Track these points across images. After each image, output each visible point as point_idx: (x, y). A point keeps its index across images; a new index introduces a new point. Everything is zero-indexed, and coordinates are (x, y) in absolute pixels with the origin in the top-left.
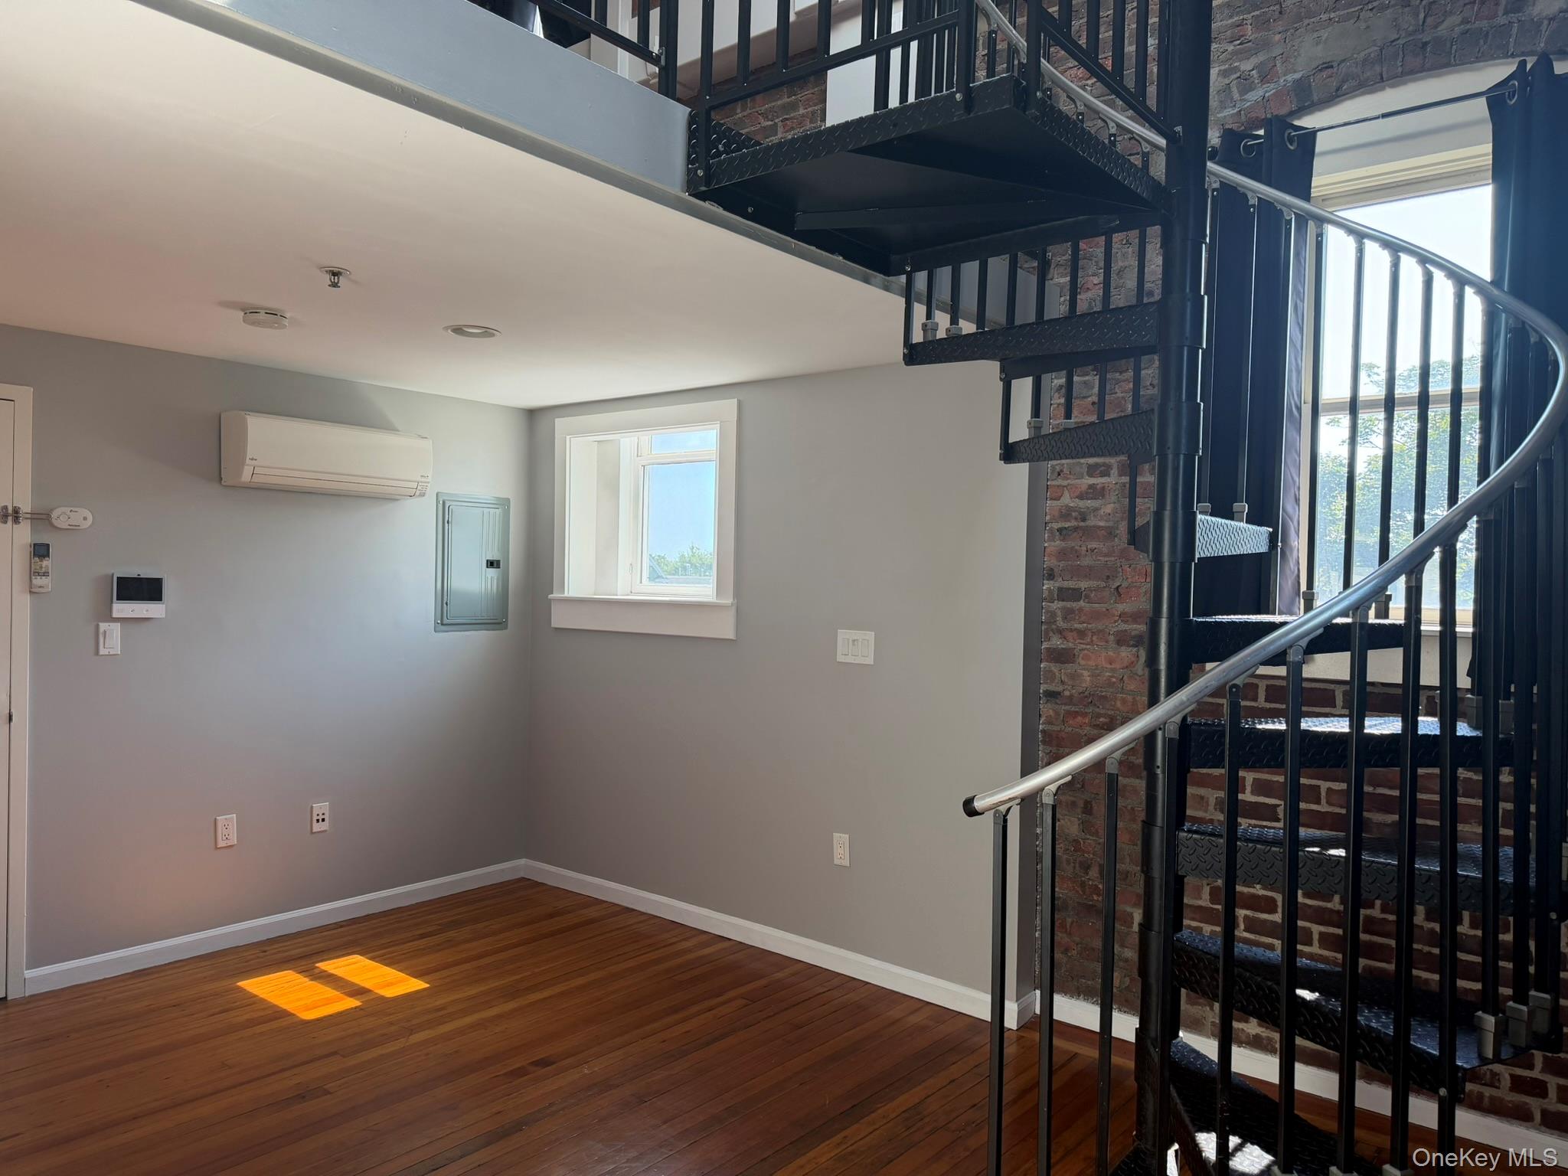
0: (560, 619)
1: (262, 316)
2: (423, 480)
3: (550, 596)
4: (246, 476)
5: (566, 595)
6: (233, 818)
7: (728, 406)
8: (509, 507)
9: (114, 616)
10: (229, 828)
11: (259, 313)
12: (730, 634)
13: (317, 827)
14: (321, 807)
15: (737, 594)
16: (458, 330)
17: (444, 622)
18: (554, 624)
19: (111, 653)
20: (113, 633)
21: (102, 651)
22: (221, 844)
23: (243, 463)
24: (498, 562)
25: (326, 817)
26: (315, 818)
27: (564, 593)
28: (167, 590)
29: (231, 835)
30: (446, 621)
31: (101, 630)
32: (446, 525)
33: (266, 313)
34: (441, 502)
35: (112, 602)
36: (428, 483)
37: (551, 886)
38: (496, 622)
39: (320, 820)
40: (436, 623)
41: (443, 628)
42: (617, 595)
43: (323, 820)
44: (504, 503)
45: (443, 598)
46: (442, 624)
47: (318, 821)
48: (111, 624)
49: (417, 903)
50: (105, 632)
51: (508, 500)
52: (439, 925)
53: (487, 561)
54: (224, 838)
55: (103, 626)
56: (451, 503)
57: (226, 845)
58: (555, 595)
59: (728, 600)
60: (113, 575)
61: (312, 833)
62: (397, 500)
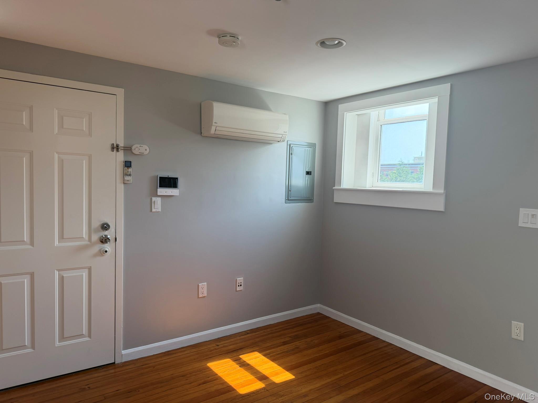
0: (338, 198)
1: (228, 38)
2: (285, 134)
3: (334, 188)
4: (213, 131)
5: (342, 187)
6: (205, 284)
7: (446, 88)
8: (315, 147)
9: (158, 194)
10: (204, 288)
11: (227, 36)
12: (442, 208)
13: (238, 289)
14: (240, 280)
15: (447, 187)
16: (323, 43)
17: (289, 199)
18: (336, 200)
19: (157, 211)
20: (158, 201)
21: (154, 210)
22: (200, 296)
23: (212, 125)
24: (311, 172)
25: (242, 284)
26: (238, 284)
27: (341, 187)
28: (180, 183)
29: (204, 292)
30: (290, 198)
31: (153, 201)
32: (291, 155)
33: (230, 36)
34: (289, 145)
35: (157, 188)
36: (286, 135)
37: (333, 319)
38: (309, 200)
39: (240, 286)
40: (286, 199)
41: (289, 201)
42: (366, 188)
43: (241, 285)
44: (312, 146)
45: (289, 189)
46: (288, 200)
47: (239, 286)
48: (157, 198)
49: (277, 323)
50: (154, 202)
51: (315, 144)
52: (290, 337)
53: (306, 171)
54: (202, 293)
55: (154, 199)
56: (293, 145)
57: (202, 296)
58: (336, 187)
59: (442, 191)
60: (158, 176)
61: (236, 291)
62: (272, 144)
